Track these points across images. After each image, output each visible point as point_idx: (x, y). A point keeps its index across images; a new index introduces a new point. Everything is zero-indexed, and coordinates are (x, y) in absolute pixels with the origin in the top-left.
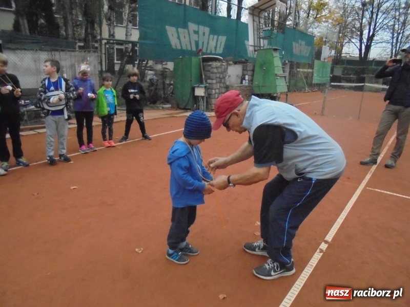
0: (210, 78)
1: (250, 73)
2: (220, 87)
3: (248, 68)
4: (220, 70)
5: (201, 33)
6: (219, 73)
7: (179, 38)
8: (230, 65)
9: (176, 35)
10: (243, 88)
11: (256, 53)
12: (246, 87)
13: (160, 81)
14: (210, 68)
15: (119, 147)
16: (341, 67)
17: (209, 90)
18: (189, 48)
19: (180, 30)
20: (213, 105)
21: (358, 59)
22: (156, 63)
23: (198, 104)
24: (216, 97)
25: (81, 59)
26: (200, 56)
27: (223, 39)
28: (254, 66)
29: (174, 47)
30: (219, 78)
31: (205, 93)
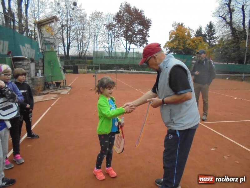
1: (41, 68)
6: (27, 69)
26: (10, 57)
27: (6, 43)
28: (44, 63)
30: (28, 73)
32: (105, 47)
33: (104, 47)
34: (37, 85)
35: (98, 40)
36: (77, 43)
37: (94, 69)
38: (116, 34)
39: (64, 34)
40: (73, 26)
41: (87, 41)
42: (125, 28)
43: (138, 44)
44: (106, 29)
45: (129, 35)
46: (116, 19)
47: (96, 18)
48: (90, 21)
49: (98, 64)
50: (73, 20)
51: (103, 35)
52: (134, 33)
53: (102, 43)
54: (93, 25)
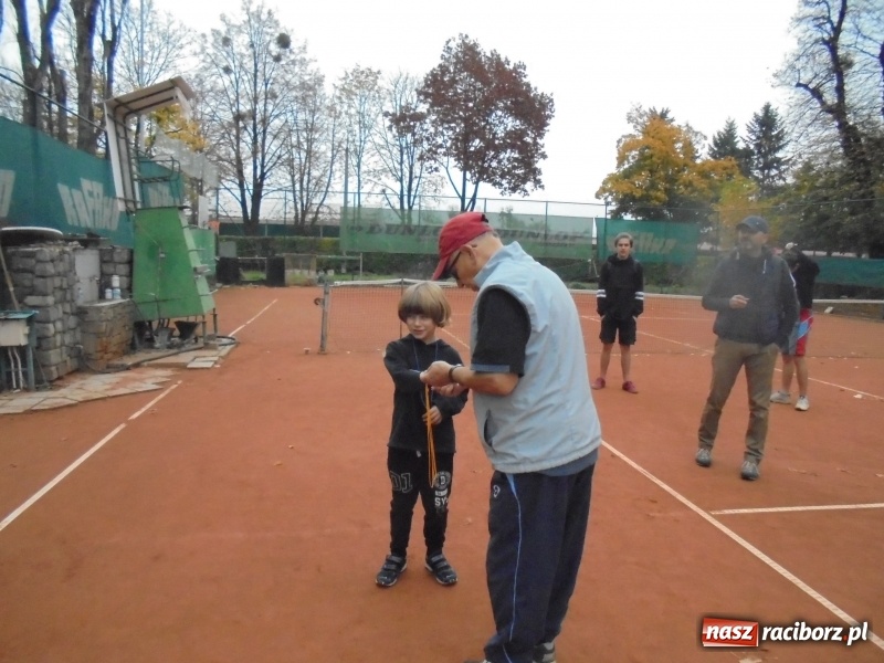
0: (33, 292)
2: (65, 313)
3: (117, 258)
4: (61, 267)
6: (59, 275)
8: (76, 250)
12: (121, 306)
14: (33, 261)
16: (228, 240)
17: (40, 326)
20: (52, 368)
21: (241, 221)
24: (58, 344)
27: (7, 178)
28: (131, 253)
30: (61, 288)
31: (29, 335)
32: (388, 191)
33: (384, 191)
34: (98, 335)
35: (363, 168)
36: (289, 177)
37: (344, 270)
38: (426, 145)
39: (242, 145)
40: (277, 116)
41: (325, 171)
42: (458, 125)
43: (504, 182)
44: (390, 128)
45: (472, 149)
46: (427, 95)
47: (358, 92)
48: (336, 101)
49: (358, 254)
50: (274, 96)
51: (383, 151)
52: (490, 145)
53: (376, 180)
54: (347, 113)
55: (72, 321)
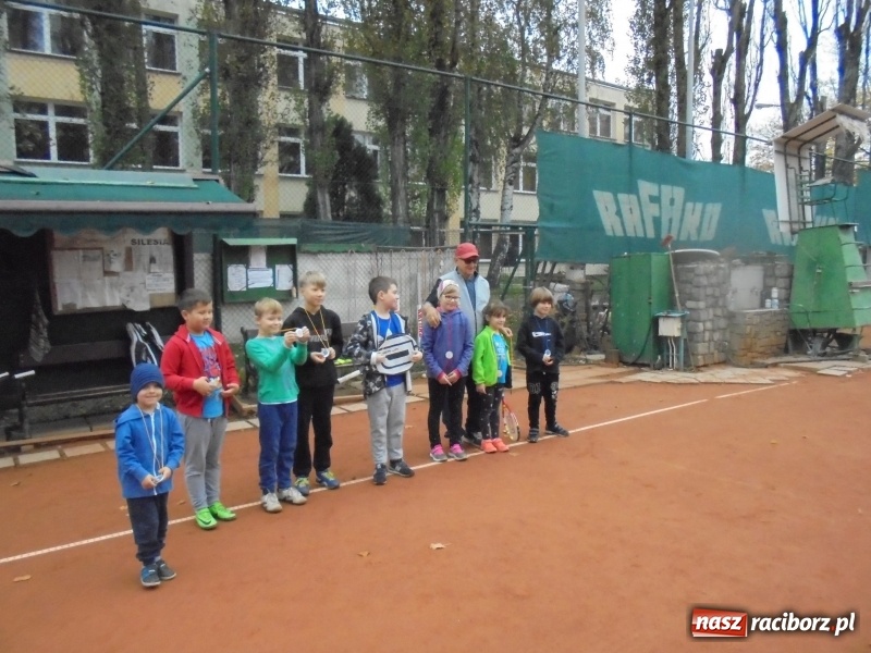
0: (691, 298)
1: (782, 282)
2: (715, 315)
3: (778, 273)
4: (714, 280)
5: (665, 201)
7: (619, 213)
8: (735, 266)
9: (613, 208)
10: (767, 317)
11: (796, 236)
12: (775, 313)
13: (581, 304)
14: (692, 275)
15: (514, 454)
17: (691, 323)
18: (641, 234)
19: (622, 197)
20: (700, 357)
22: (572, 268)
23: (665, 353)
24: (707, 339)
25: (427, 264)
26: (668, 250)
27: (714, 209)
28: (792, 267)
29: (609, 233)
30: (713, 296)
31: (682, 329)
34: (743, 336)
55: (722, 323)
